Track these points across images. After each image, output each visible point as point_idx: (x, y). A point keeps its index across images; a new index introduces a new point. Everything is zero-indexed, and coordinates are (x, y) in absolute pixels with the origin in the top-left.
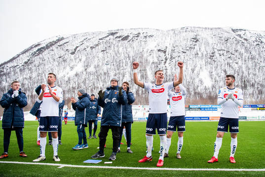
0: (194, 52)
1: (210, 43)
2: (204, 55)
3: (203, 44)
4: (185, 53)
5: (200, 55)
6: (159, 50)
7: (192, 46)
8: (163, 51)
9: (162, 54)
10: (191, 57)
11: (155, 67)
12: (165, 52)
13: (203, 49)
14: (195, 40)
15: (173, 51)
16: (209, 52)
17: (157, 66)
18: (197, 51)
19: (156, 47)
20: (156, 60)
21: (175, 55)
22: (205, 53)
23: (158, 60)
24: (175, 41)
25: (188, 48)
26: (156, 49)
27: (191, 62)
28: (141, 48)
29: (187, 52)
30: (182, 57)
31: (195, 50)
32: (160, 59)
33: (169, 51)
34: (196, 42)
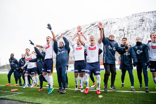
0: (142, 28)
1: (153, 21)
2: (149, 29)
3: (147, 22)
4: (136, 29)
5: (146, 29)
6: (120, 30)
7: (140, 25)
8: (122, 30)
9: (122, 32)
10: (140, 31)
11: (118, 39)
12: (123, 30)
13: (148, 25)
14: (142, 21)
15: (128, 29)
16: (152, 26)
17: (119, 39)
18: (144, 27)
19: (118, 28)
20: (118, 36)
21: (129, 31)
22: (149, 27)
23: (120, 35)
24: (129, 23)
25: (138, 26)
26: (118, 30)
27: (141, 34)
28: (109, 30)
29: (138, 28)
30: (135, 32)
31: (142, 27)
32: (121, 35)
33: (126, 29)
34: (142, 22)
